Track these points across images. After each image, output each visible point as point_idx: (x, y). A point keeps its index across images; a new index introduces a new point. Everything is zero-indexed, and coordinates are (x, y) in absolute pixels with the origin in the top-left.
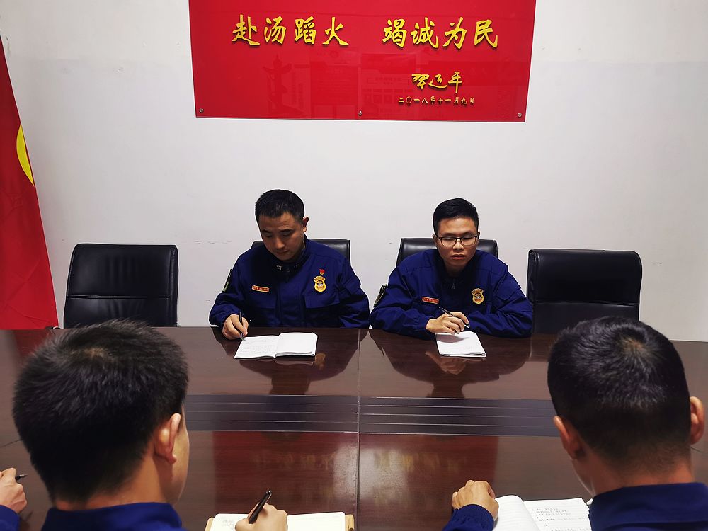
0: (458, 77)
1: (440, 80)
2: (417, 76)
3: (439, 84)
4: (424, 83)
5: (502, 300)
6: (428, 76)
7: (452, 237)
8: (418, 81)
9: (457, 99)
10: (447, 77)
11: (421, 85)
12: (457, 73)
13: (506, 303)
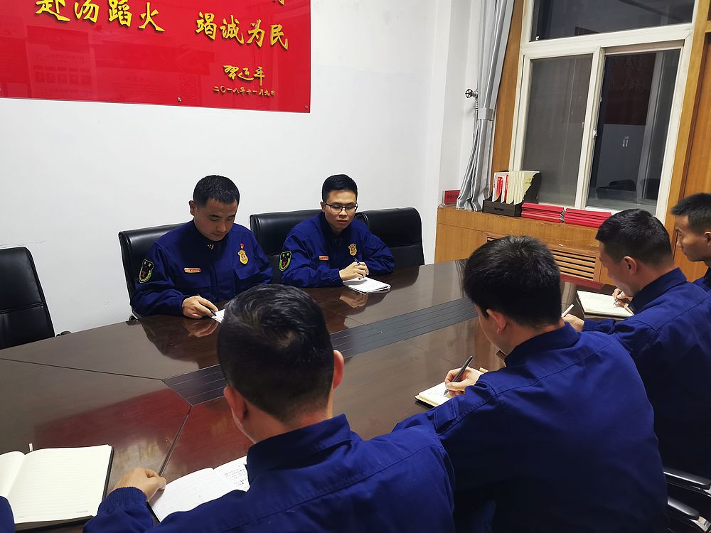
0: (261, 72)
1: (247, 73)
2: (229, 68)
3: (246, 76)
4: (235, 75)
5: (372, 249)
6: (238, 69)
7: (339, 206)
8: (229, 72)
9: (262, 90)
10: (253, 71)
11: (232, 76)
12: (260, 68)
13: (375, 251)
